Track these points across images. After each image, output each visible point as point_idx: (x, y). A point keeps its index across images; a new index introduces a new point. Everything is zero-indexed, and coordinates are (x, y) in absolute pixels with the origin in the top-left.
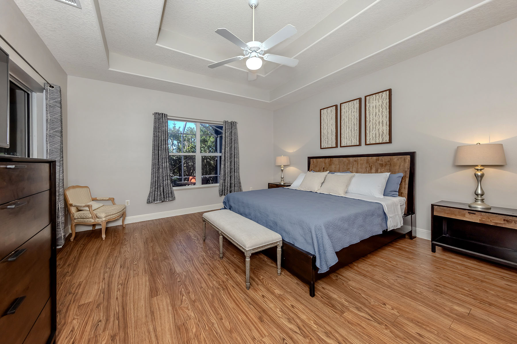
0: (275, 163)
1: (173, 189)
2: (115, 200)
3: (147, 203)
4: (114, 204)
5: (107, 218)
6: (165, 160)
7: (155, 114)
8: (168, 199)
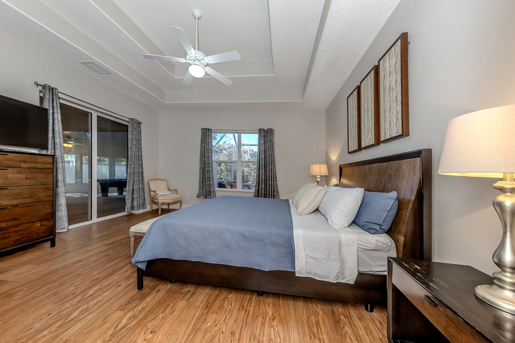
0: (309, 173)
1: (215, 189)
2: (178, 191)
3: (197, 197)
4: (177, 194)
5: (162, 201)
6: (208, 165)
7: (202, 129)
8: (209, 196)
